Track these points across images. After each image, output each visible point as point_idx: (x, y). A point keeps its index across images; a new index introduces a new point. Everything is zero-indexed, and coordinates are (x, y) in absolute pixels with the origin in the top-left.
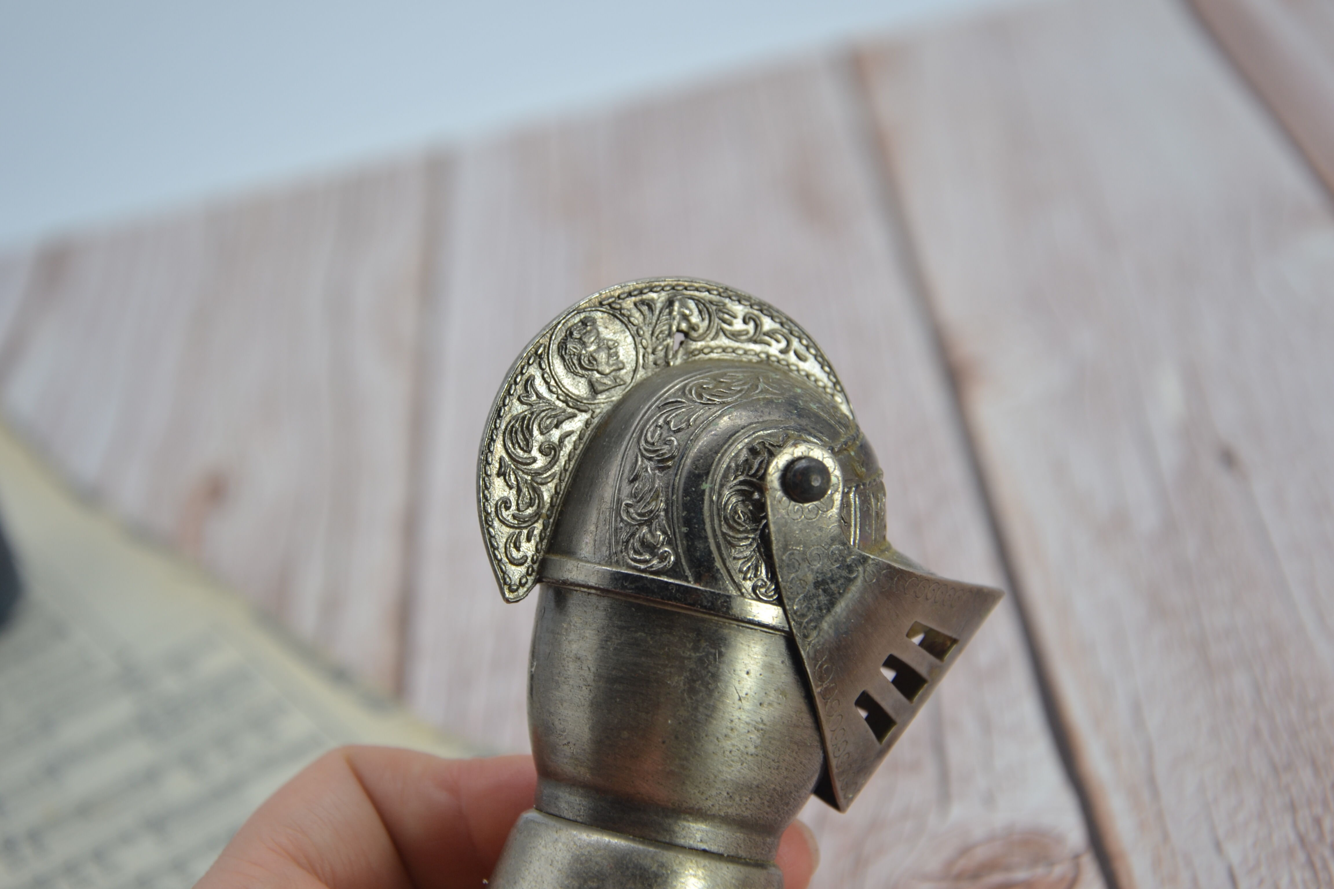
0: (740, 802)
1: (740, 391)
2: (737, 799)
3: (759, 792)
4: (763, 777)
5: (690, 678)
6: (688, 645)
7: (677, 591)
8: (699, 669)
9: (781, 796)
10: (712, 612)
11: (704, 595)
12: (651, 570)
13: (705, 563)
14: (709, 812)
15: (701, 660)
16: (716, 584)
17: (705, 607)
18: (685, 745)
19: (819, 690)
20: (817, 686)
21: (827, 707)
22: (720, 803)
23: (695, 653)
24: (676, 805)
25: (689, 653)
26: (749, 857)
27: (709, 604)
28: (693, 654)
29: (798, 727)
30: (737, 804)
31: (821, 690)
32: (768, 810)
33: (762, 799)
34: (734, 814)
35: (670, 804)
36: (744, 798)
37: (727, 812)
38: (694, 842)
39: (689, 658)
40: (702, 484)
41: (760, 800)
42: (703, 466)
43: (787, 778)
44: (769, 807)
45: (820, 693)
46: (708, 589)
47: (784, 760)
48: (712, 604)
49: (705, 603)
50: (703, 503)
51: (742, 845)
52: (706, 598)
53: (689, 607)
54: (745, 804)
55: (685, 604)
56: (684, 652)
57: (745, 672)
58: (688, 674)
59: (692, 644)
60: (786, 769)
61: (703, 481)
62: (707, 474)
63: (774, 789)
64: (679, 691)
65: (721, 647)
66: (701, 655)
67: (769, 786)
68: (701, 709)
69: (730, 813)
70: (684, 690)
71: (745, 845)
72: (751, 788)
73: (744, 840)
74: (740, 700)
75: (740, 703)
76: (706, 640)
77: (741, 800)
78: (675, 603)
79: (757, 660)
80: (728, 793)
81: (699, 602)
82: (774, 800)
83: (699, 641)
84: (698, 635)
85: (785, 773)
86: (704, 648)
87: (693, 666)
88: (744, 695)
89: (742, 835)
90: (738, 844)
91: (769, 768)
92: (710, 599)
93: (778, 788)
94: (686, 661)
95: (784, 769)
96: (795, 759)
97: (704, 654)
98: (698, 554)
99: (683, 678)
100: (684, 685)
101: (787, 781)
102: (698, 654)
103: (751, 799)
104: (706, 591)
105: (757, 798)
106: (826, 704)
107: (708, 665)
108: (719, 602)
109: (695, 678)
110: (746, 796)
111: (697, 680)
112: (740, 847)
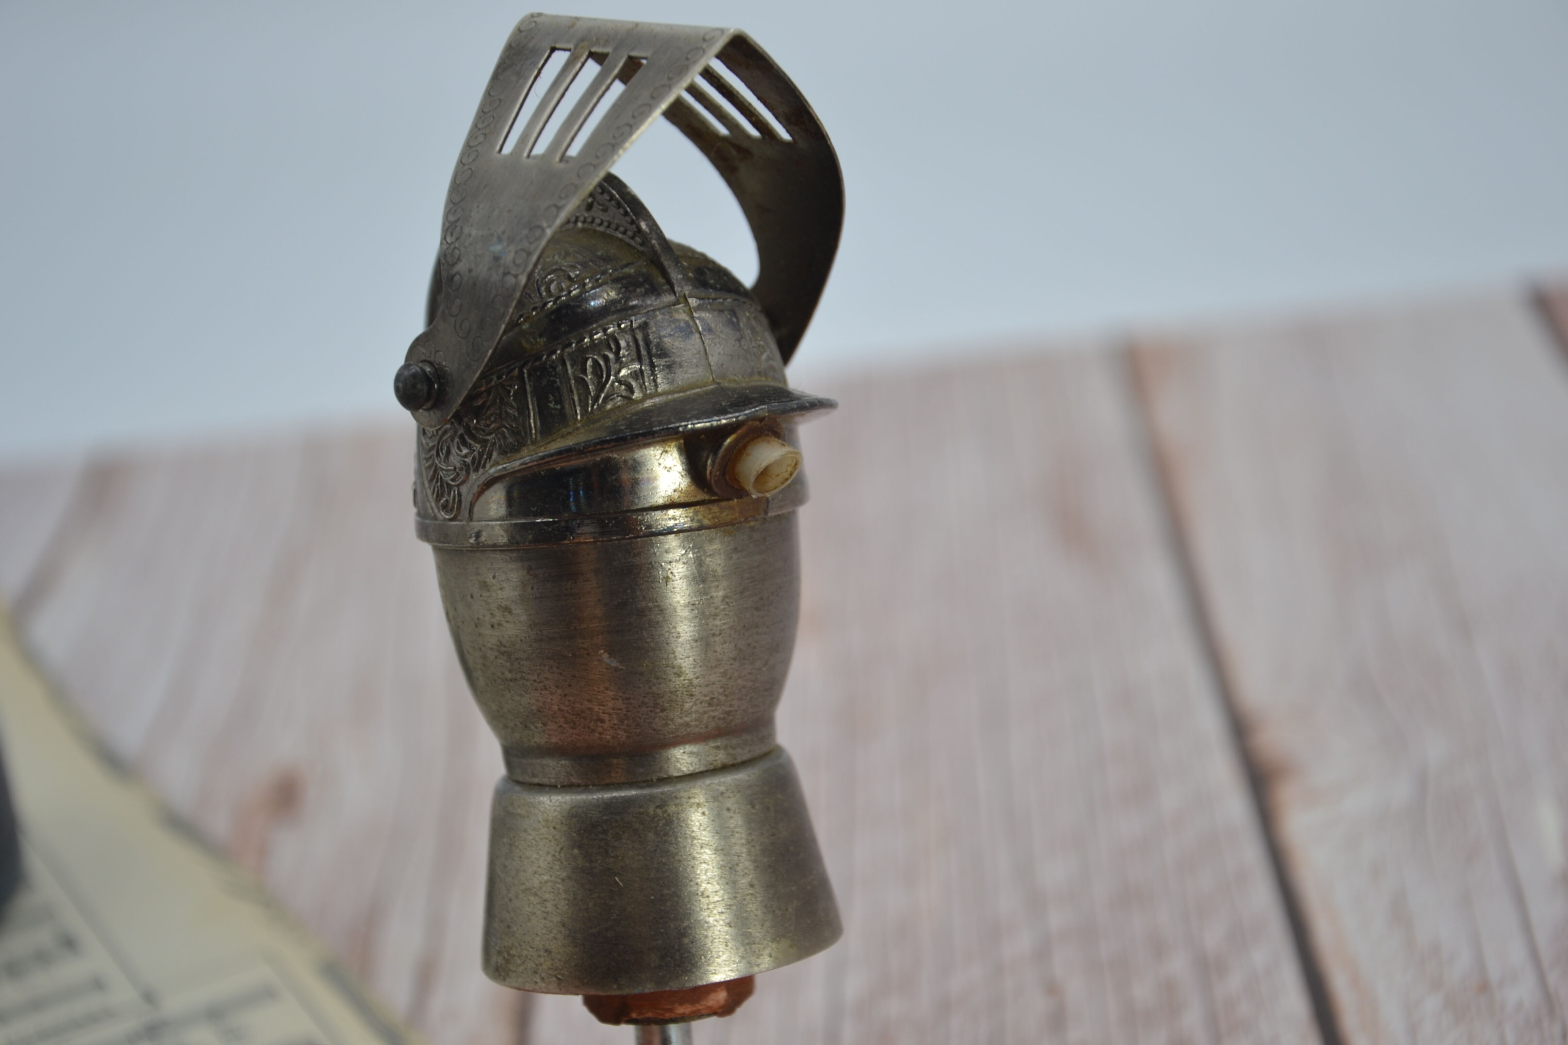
3: (546, 715)
4: (538, 701)
29: (541, 641)
33: (555, 722)
41: (554, 724)
47: (547, 679)
54: (544, 732)
63: (561, 710)
67: (551, 707)
72: (536, 714)
105: (550, 722)
110: (538, 722)
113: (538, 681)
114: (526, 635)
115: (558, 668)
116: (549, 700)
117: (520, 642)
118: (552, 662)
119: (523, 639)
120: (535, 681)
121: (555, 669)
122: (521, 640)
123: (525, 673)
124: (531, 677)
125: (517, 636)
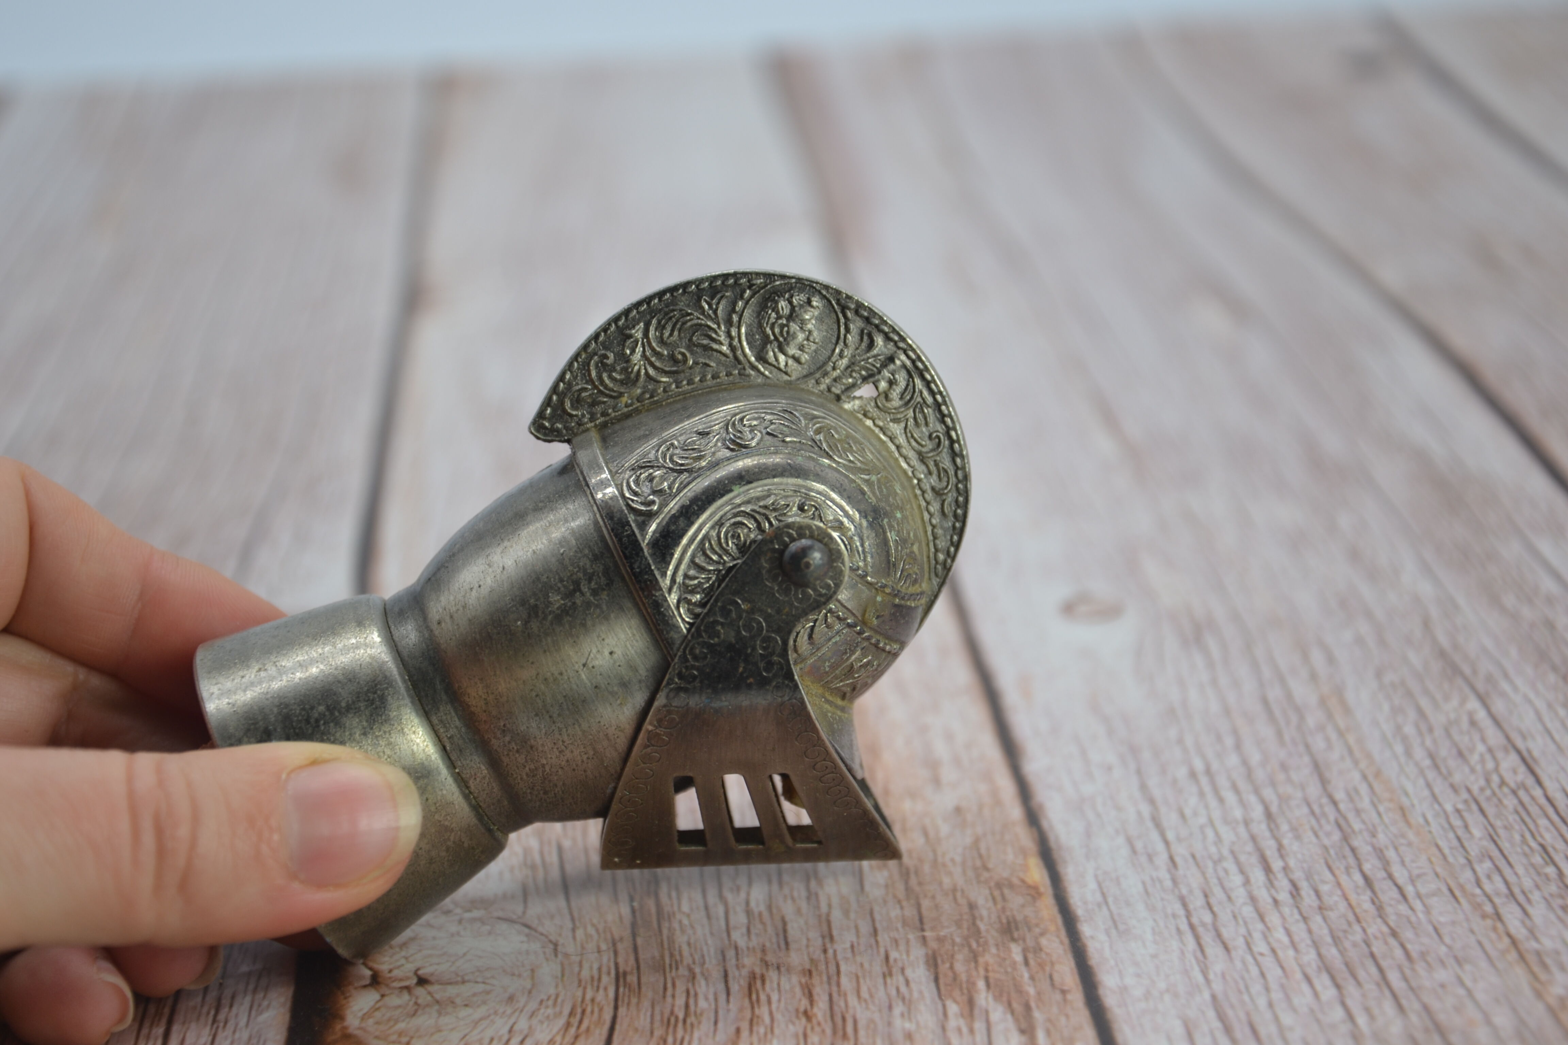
0: (507, 743)
1: (850, 461)
2: (507, 739)
3: (529, 752)
4: (543, 745)
5: (567, 608)
6: (593, 583)
7: (628, 536)
8: (581, 609)
9: (545, 779)
10: (633, 578)
11: (642, 560)
12: (630, 503)
13: (670, 540)
14: (477, 724)
15: (588, 605)
16: (659, 562)
17: (632, 568)
18: (511, 653)
19: (650, 728)
20: (651, 724)
21: (644, 751)
22: (492, 726)
23: (591, 595)
24: (461, 691)
25: (586, 590)
26: (475, 795)
27: (638, 570)
28: (588, 594)
29: (608, 739)
30: (504, 742)
31: (652, 731)
32: (525, 777)
33: (526, 761)
34: (495, 748)
35: (457, 685)
36: (513, 744)
37: (491, 740)
38: (444, 732)
39: (582, 594)
40: (736, 485)
41: (524, 760)
42: (754, 474)
43: (562, 768)
44: (527, 774)
45: (649, 732)
46: (649, 558)
47: (572, 752)
48: (640, 572)
49: (636, 566)
50: (720, 498)
51: (478, 780)
52: (641, 563)
53: (622, 556)
54: (510, 750)
55: (622, 551)
56: (584, 585)
57: (610, 651)
58: (569, 604)
59: (596, 586)
60: (568, 761)
61: (740, 484)
62: (750, 482)
63: (543, 766)
64: (550, 609)
65: (613, 611)
66: (593, 601)
67: (541, 757)
68: (549, 639)
69: (492, 743)
70: (554, 612)
71: (480, 782)
72: (526, 742)
73: (484, 778)
74: (584, 665)
75: (582, 667)
76: (608, 595)
77: (509, 742)
78: (616, 542)
79: (628, 653)
80: (504, 725)
81: (633, 561)
82: (536, 775)
83: (603, 590)
84: (607, 585)
85: (563, 763)
86: (601, 599)
87: (578, 602)
88: (590, 666)
89: (486, 772)
90: (475, 775)
91: (554, 743)
92: (643, 567)
93: (547, 768)
94: (578, 593)
95: (566, 758)
96: (583, 761)
97: (596, 602)
98: (673, 528)
99: (562, 602)
100: (558, 609)
101: (560, 772)
102: (592, 598)
103: (518, 751)
104: (646, 559)
105: (524, 757)
106: (646, 747)
107: (590, 614)
108: (646, 577)
109: (570, 612)
110: (516, 744)
111: (570, 616)
112: (475, 779)
113: (565, 744)
114: (607, 726)
115: (588, 758)
116: (549, 756)
117: (597, 721)
118: (591, 753)
119: (602, 724)
120: (563, 742)
121: (585, 757)
122: (599, 722)
123: (567, 730)
124: (566, 738)
125: (602, 717)
